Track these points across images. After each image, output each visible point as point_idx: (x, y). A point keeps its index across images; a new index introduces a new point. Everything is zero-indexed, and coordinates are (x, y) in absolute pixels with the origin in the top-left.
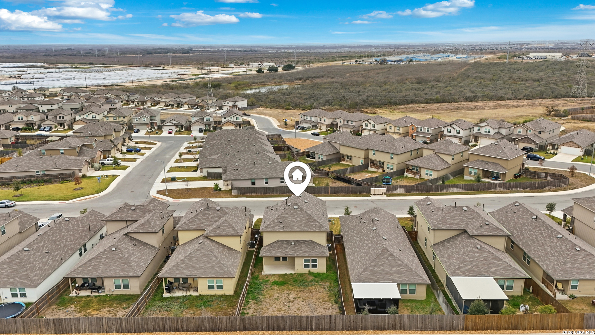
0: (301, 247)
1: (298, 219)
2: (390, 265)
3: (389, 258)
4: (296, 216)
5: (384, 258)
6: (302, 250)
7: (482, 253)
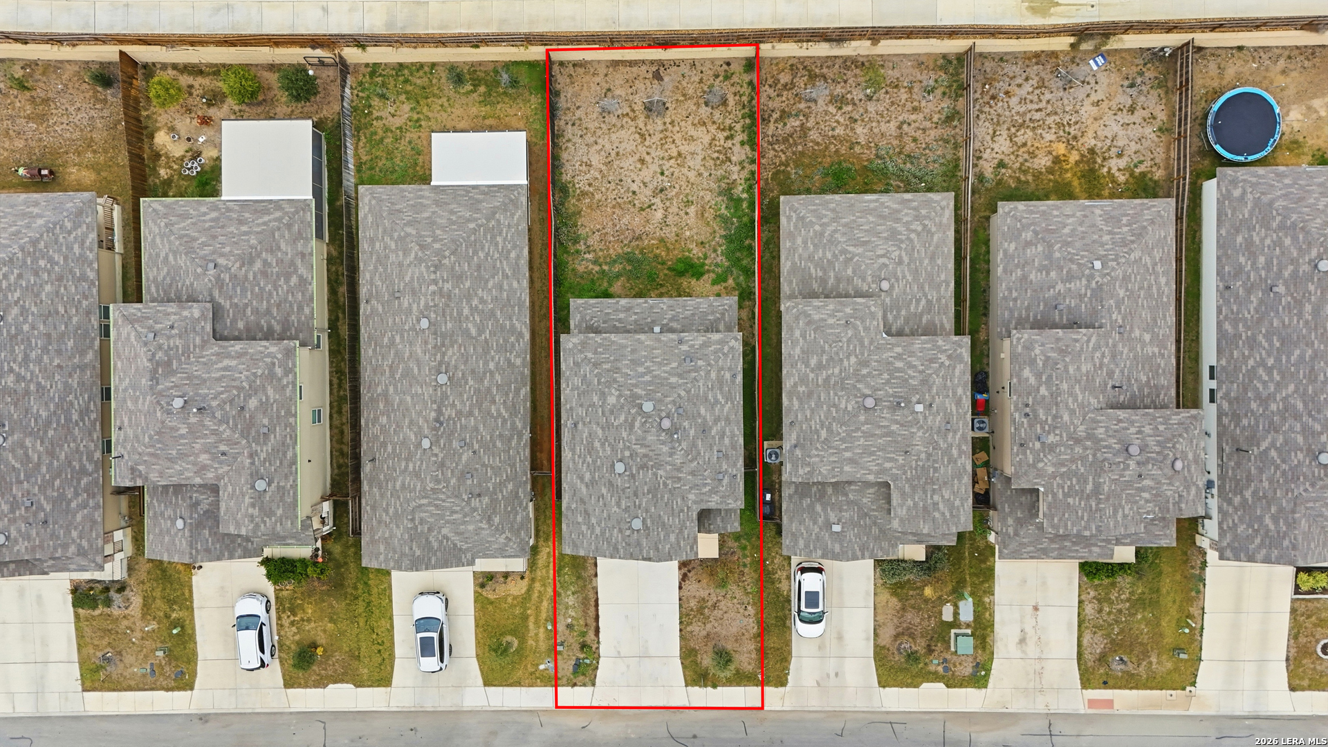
0: (636, 321)
1: (641, 370)
3: (429, 240)
4: (647, 378)
6: (636, 314)
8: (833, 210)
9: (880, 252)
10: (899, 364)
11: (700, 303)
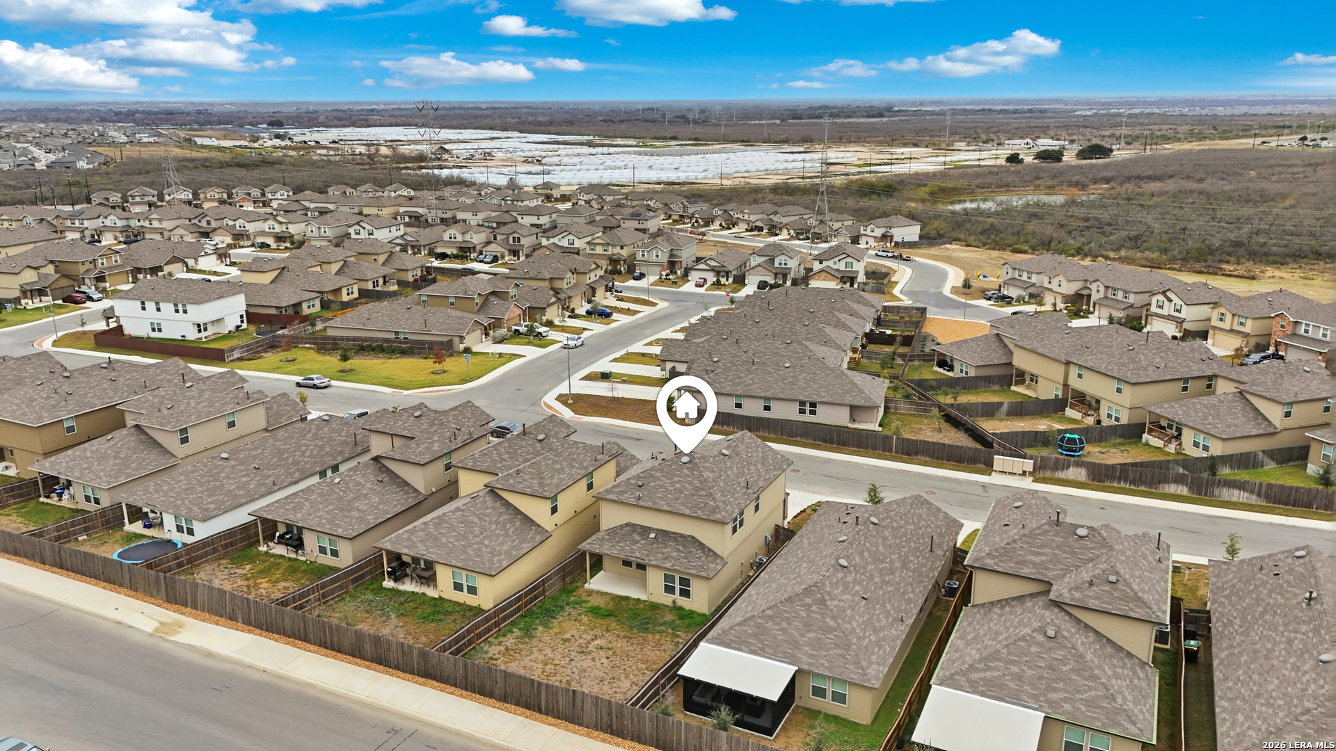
0: (666, 547)
1: (678, 486)
2: (806, 624)
4: (676, 479)
5: (802, 605)
6: (663, 553)
7: (1050, 649)
8: (465, 552)
9: (459, 514)
10: (506, 456)
11: (608, 550)
